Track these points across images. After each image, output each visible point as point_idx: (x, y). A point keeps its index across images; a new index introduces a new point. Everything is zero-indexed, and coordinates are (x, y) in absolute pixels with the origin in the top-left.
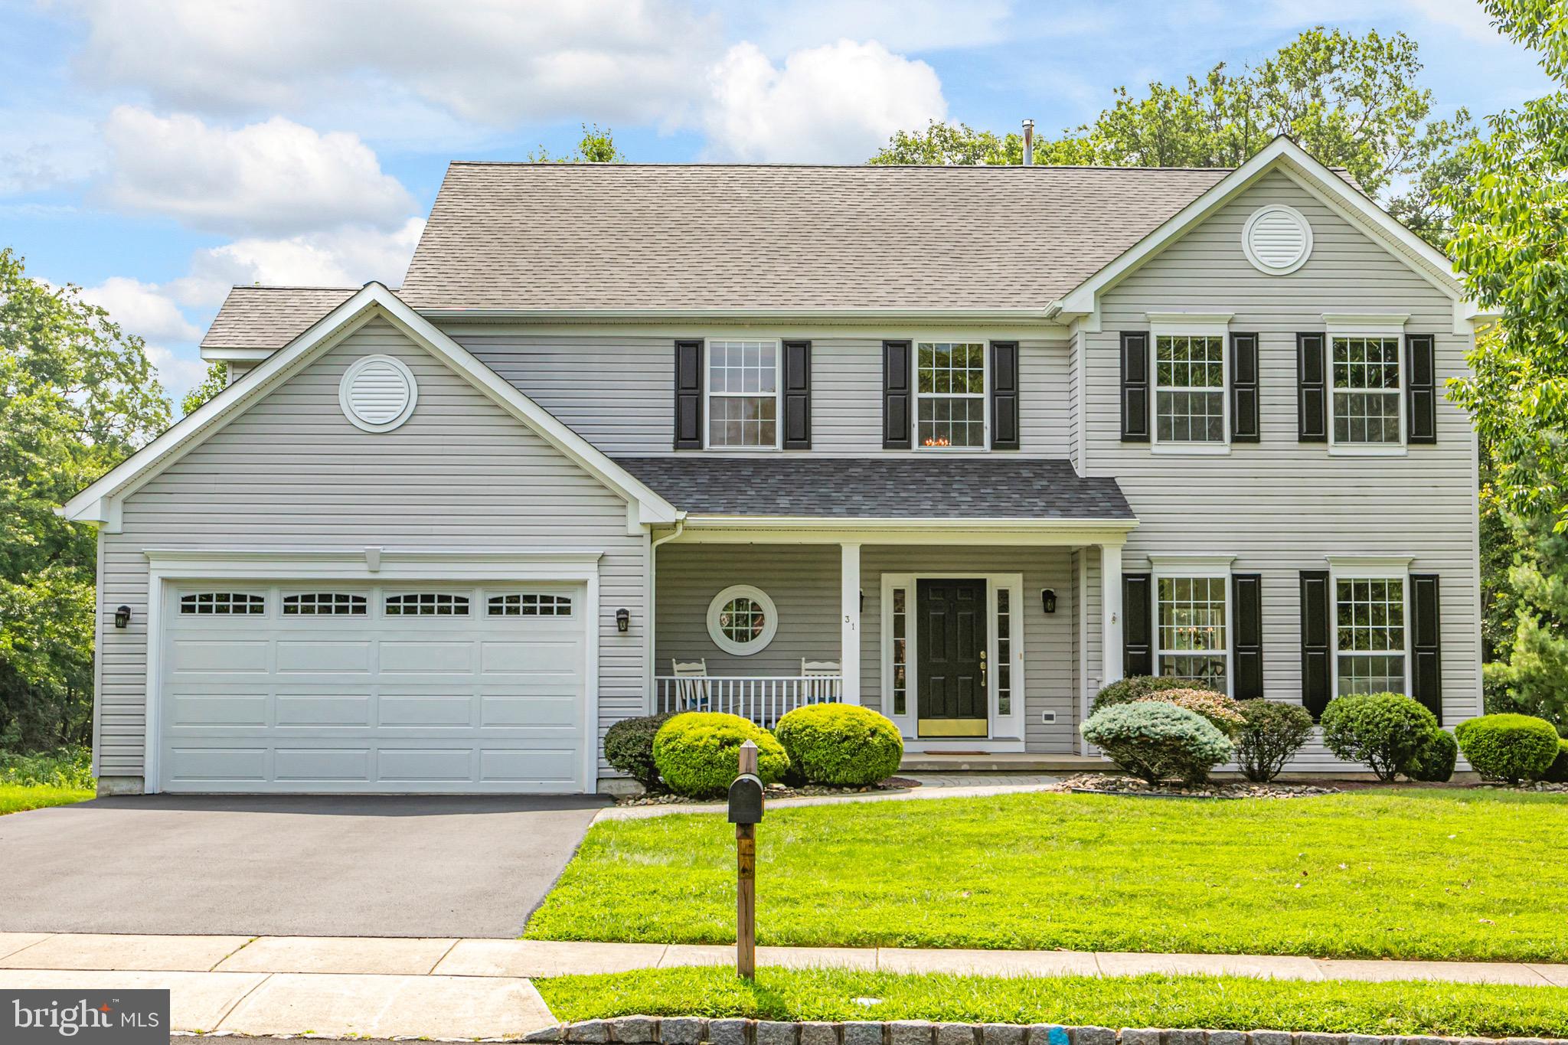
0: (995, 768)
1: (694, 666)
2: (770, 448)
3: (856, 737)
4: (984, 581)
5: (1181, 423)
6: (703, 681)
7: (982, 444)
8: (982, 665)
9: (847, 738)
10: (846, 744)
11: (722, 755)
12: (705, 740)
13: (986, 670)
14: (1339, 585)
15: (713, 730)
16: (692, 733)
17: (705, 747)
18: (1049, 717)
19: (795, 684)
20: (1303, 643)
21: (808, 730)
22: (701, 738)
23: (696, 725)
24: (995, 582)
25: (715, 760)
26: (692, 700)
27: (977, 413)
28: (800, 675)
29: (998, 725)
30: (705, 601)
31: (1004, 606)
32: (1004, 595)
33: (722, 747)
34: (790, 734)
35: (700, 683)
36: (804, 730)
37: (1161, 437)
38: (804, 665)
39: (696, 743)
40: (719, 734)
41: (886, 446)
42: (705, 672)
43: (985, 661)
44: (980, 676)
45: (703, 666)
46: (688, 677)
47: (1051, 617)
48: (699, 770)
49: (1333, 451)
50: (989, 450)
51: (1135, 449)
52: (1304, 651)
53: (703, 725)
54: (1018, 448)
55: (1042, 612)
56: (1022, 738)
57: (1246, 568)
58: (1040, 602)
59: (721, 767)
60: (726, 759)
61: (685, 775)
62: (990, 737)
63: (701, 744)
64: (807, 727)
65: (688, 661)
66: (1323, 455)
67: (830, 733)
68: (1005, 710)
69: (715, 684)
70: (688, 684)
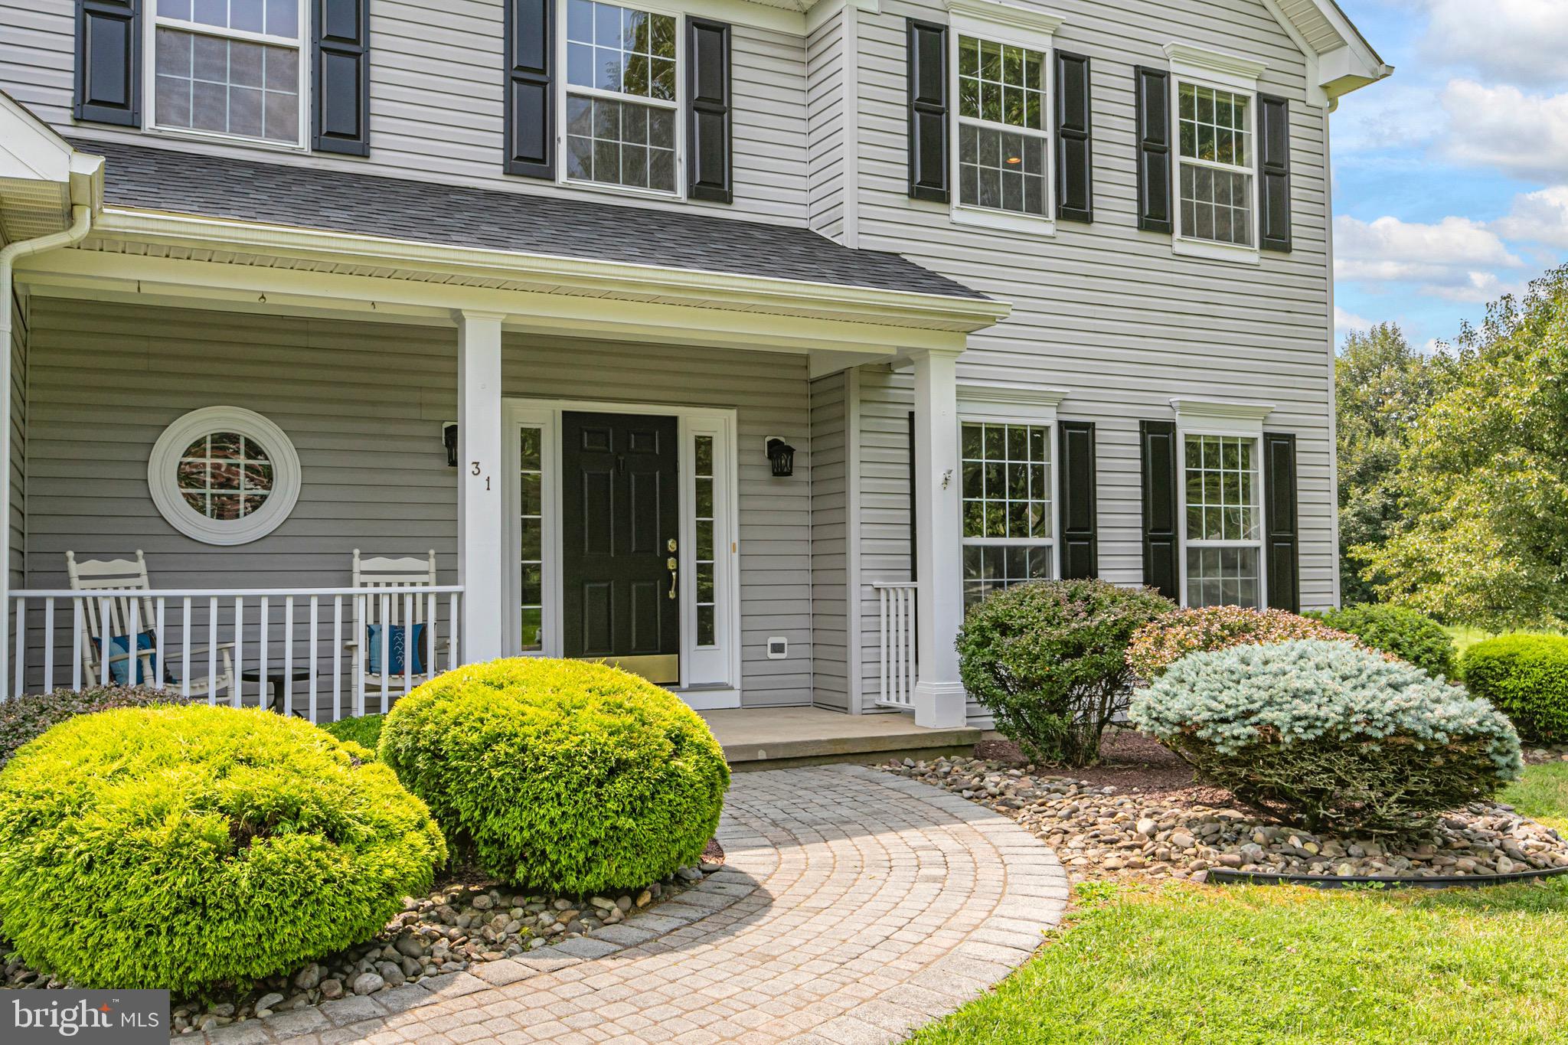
0: (762, 755)
1: (119, 565)
2: (287, 145)
3: (645, 761)
4: (674, 420)
5: (990, 178)
6: (141, 600)
7: (671, 187)
8: (671, 563)
9: (622, 766)
10: (620, 785)
11: (240, 871)
12: (173, 820)
13: (677, 570)
14: (1187, 444)
15: (197, 779)
16: (125, 793)
17: (175, 848)
18: (778, 648)
19: (338, 602)
20: (1145, 528)
21: (502, 748)
22: (160, 813)
23: (136, 763)
24: (693, 422)
25: (213, 890)
26: (115, 640)
27: (665, 135)
28: (349, 583)
29: (695, 661)
30: (144, 436)
31: (704, 465)
32: (704, 445)
33: (240, 838)
34: (436, 755)
35: (134, 604)
36: (487, 744)
37: (968, 197)
38: (359, 565)
39: (138, 835)
40: (228, 790)
41: (508, 172)
42: (144, 580)
43: (676, 555)
44: (670, 581)
45: (140, 566)
46: (106, 595)
47: (780, 484)
48: (152, 931)
49: (1179, 248)
50: (684, 199)
51: (927, 212)
52: (1146, 541)
53: (163, 761)
54: (730, 202)
55: (767, 474)
56: (737, 685)
57: (1078, 412)
58: (762, 459)
59: (240, 914)
60: (258, 885)
61: (100, 946)
62: (684, 685)
63: (161, 835)
64: (497, 738)
65: (105, 556)
66: (1165, 252)
67: (568, 756)
68: (706, 636)
69: (174, 606)
70: (106, 608)
